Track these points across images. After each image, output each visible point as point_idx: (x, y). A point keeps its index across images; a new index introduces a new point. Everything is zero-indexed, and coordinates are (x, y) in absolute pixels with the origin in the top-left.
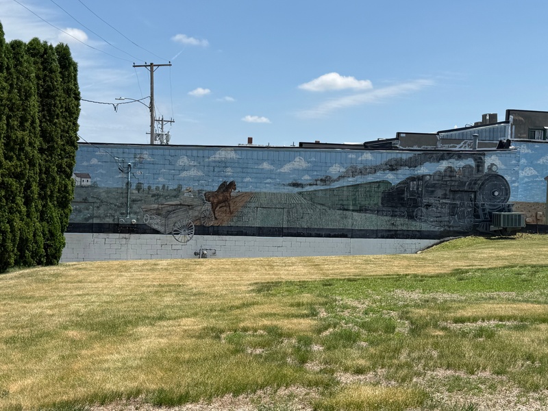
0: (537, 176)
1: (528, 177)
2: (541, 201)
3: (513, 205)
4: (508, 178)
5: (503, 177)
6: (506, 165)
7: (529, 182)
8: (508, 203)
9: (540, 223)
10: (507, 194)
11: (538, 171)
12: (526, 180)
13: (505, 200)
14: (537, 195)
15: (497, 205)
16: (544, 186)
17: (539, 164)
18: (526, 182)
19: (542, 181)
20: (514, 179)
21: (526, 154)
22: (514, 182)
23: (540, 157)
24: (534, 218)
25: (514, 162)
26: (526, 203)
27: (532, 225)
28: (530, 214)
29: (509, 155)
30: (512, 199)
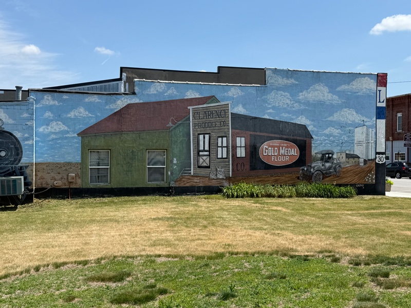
0: (68, 132)
1: (55, 133)
2: (73, 161)
3: (26, 167)
4: (18, 135)
5: (11, 134)
6: (14, 119)
7: (56, 139)
8: (20, 165)
9: (73, 186)
10: (18, 154)
11: (68, 126)
12: (53, 136)
13: (15, 160)
14: (69, 153)
15: (5, 168)
16: (77, 143)
17: (70, 118)
18: (53, 140)
19: (74, 137)
20: (26, 135)
21: (51, 106)
22: (27, 139)
23: (71, 110)
24: (65, 181)
25: (25, 115)
26: (53, 164)
27: (63, 189)
28: (60, 176)
29: (19, 107)
30: (24, 160)
